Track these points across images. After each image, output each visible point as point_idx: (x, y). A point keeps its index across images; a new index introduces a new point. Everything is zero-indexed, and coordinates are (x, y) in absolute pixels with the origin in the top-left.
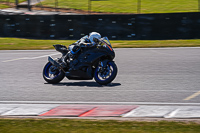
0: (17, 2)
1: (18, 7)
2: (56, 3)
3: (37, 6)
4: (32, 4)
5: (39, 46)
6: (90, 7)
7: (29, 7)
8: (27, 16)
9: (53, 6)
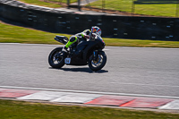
0: (69, 2)
1: (70, 7)
2: (103, 5)
3: (86, 7)
4: (82, 4)
6: (133, 10)
7: (79, 8)
8: (77, 15)
9: (100, 7)
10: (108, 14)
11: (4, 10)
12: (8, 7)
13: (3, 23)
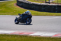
0: (46, 1)
1: (46, 3)
2: (58, 2)
3: (52, 2)
5: (52, 15)
7: (49, 3)
8: (49, 5)
9: (57, 2)
10: (59, 5)
11: (24, 4)
12: (25, 3)
13: (24, 9)
